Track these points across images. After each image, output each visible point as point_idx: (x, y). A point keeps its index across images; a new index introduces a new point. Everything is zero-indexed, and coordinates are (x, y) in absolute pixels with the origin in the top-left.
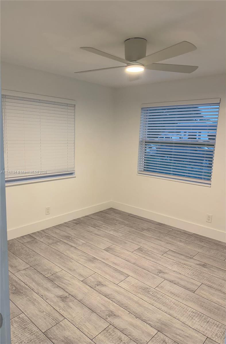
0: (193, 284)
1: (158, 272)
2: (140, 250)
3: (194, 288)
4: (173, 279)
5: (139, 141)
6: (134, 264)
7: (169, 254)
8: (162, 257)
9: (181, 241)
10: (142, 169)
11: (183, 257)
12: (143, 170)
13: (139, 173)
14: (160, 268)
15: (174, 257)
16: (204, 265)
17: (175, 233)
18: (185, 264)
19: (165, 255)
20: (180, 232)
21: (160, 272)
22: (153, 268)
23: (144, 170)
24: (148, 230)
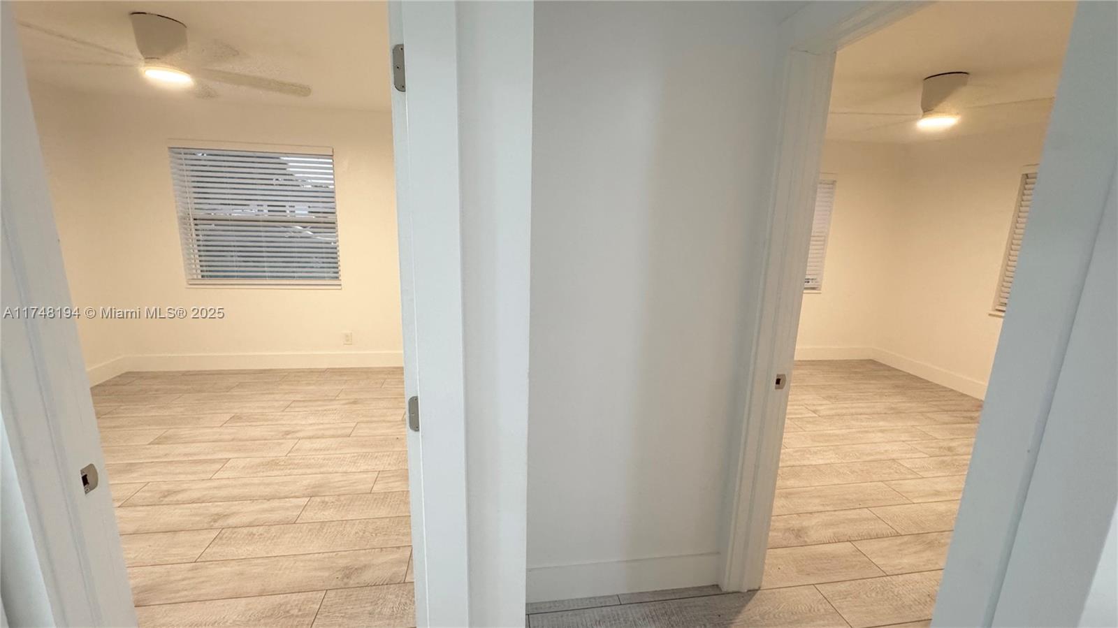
0: (344, 428)
1: (283, 436)
2: (236, 418)
3: (348, 431)
4: (311, 434)
5: (178, 217)
6: (233, 440)
7: (295, 407)
8: (283, 414)
9: (309, 384)
10: (197, 274)
11: (320, 403)
12: (200, 277)
13: (191, 284)
14: (284, 429)
15: (306, 407)
16: (355, 402)
17: (295, 376)
18: (325, 410)
19: (288, 410)
20: (304, 372)
21: (287, 433)
22: (273, 433)
23: (203, 276)
24: (241, 385)
